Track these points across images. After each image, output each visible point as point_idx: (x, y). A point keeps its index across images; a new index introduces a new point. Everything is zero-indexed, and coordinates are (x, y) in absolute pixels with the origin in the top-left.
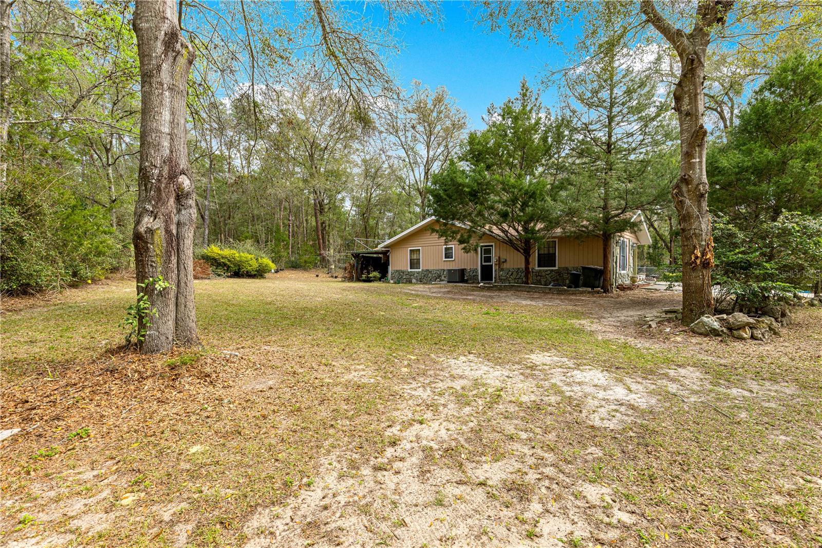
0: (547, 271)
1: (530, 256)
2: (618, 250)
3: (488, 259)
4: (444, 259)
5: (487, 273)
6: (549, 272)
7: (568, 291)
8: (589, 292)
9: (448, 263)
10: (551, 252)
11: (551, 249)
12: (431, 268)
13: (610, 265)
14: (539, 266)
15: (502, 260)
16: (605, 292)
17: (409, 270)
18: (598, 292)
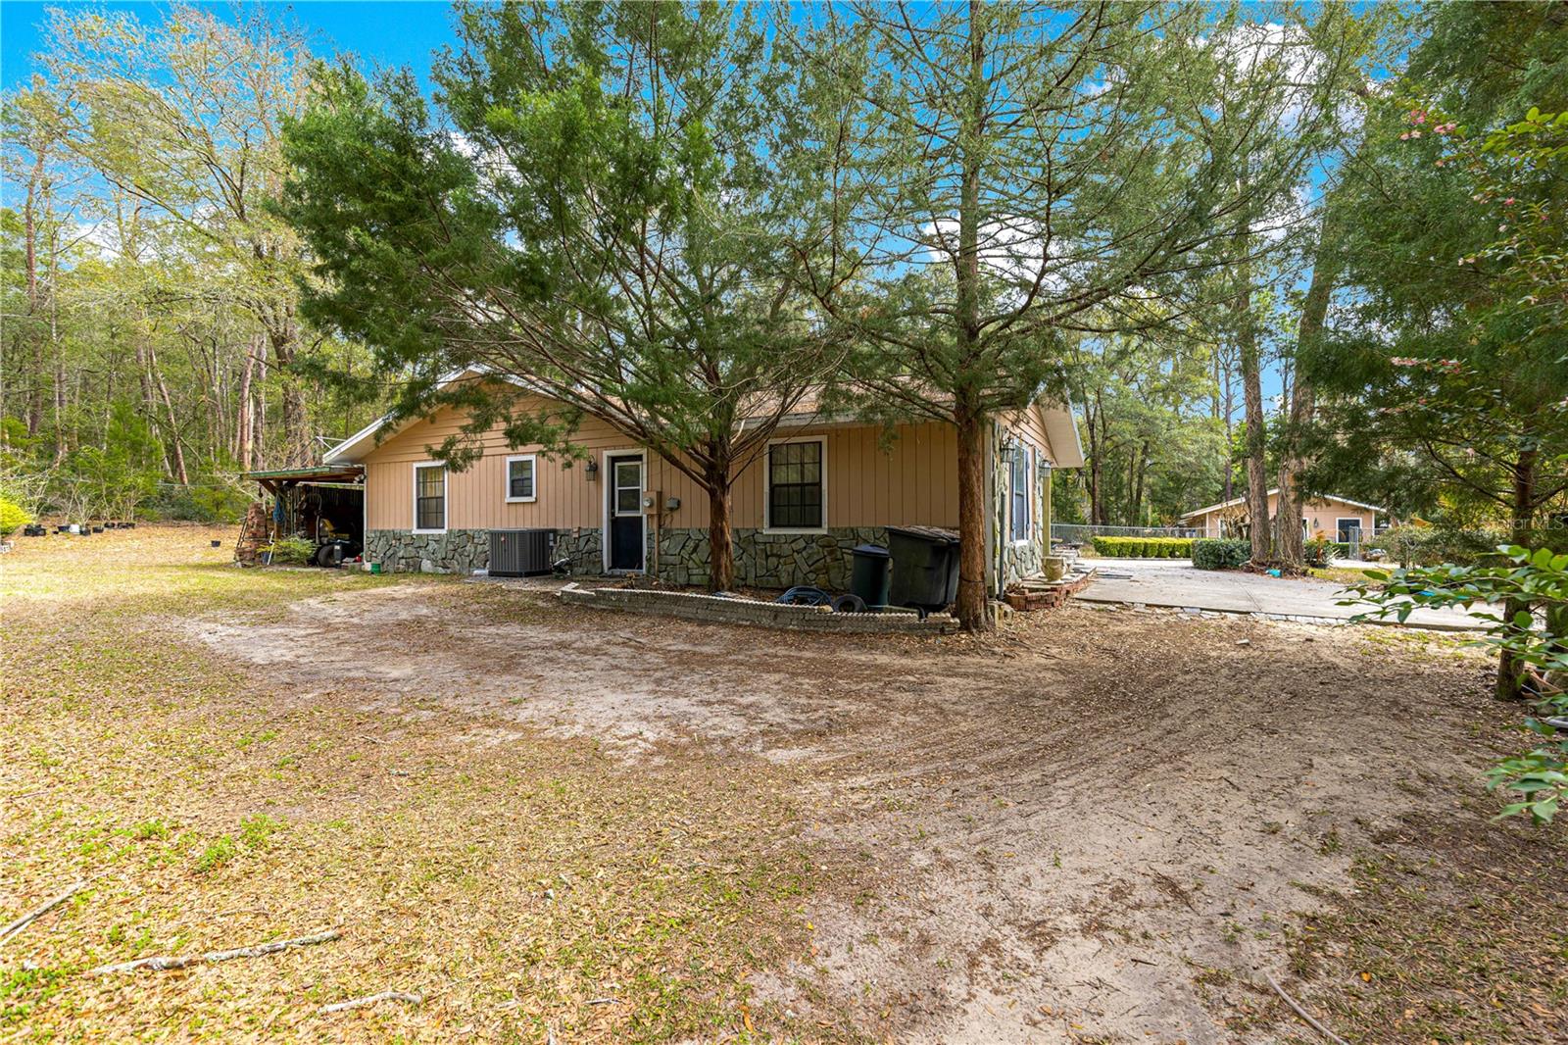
0: (795, 539)
1: (725, 488)
2: (1007, 476)
3: (631, 499)
4: (508, 499)
5: (626, 542)
6: (802, 544)
7: (838, 621)
8: (911, 628)
9: (520, 508)
10: (808, 479)
11: (809, 467)
12: (471, 526)
13: (984, 528)
14: (772, 525)
15: (669, 504)
16: (965, 627)
17: (416, 531)
18: (942, 629)
